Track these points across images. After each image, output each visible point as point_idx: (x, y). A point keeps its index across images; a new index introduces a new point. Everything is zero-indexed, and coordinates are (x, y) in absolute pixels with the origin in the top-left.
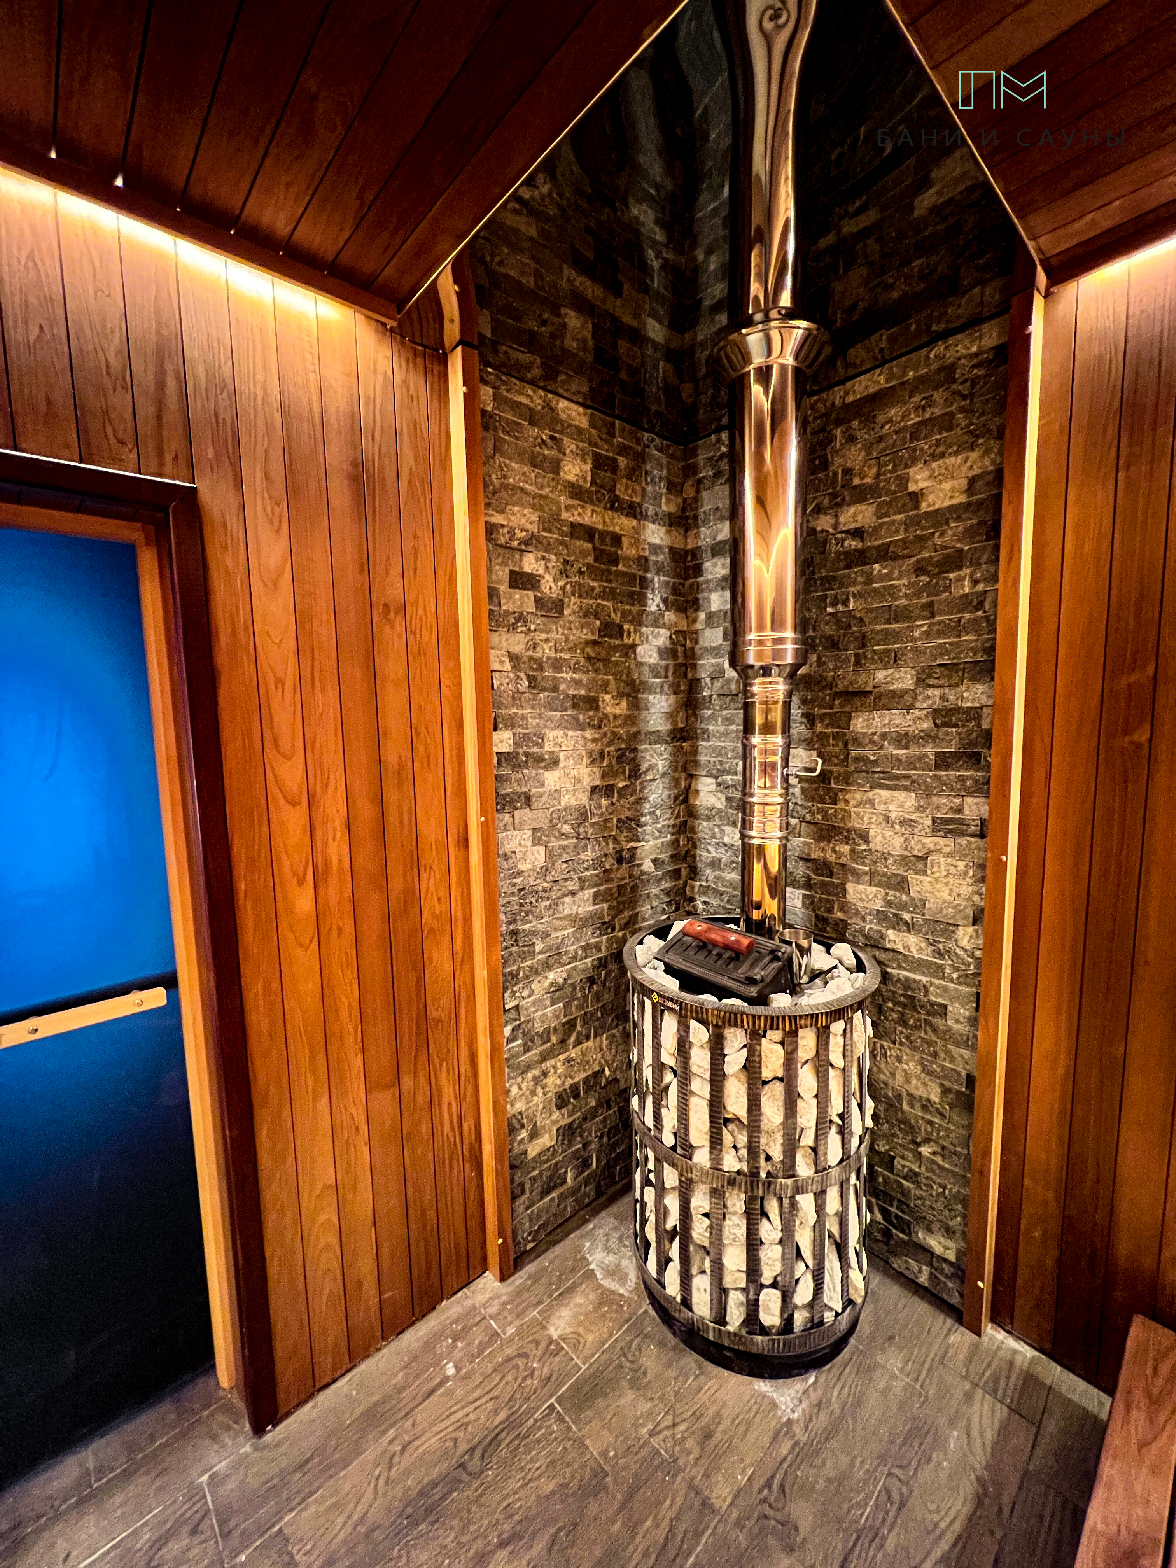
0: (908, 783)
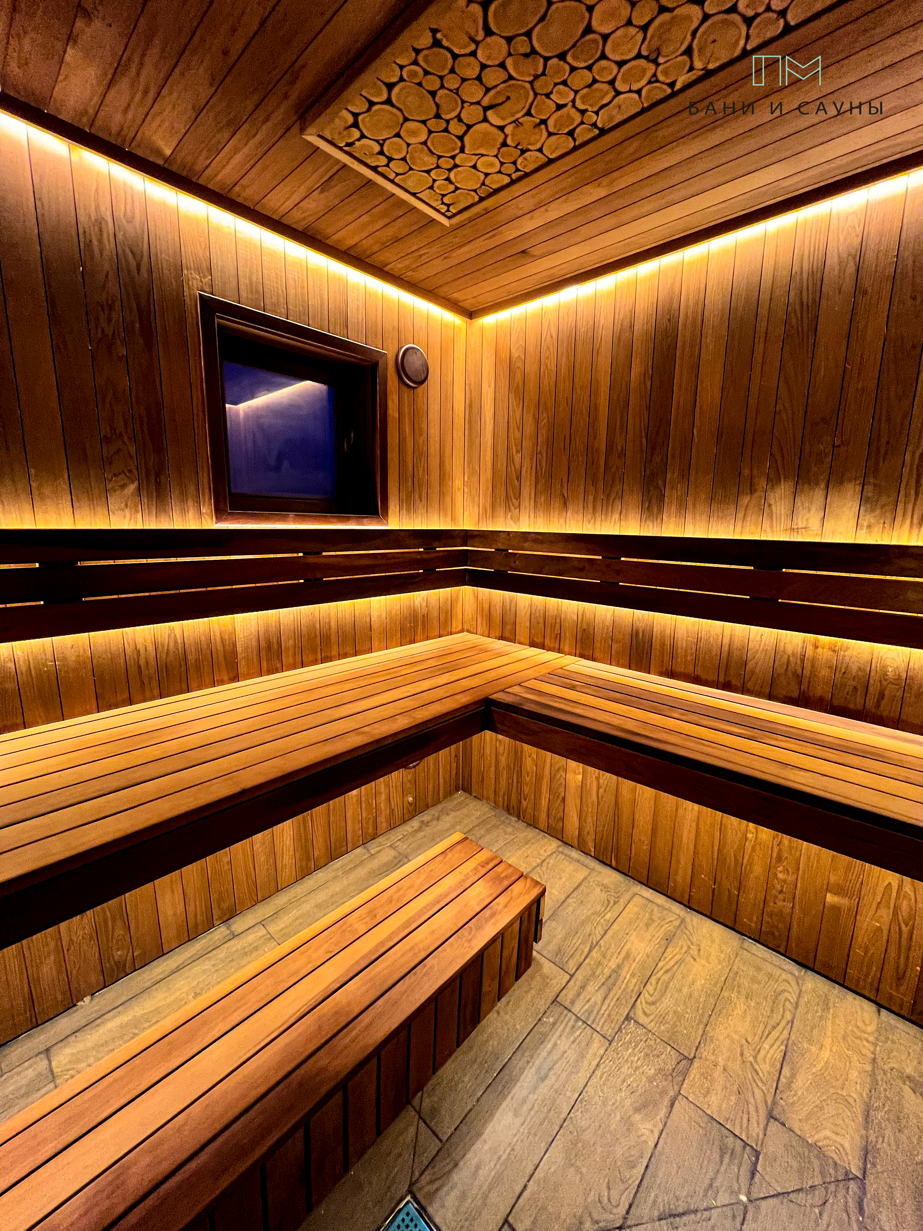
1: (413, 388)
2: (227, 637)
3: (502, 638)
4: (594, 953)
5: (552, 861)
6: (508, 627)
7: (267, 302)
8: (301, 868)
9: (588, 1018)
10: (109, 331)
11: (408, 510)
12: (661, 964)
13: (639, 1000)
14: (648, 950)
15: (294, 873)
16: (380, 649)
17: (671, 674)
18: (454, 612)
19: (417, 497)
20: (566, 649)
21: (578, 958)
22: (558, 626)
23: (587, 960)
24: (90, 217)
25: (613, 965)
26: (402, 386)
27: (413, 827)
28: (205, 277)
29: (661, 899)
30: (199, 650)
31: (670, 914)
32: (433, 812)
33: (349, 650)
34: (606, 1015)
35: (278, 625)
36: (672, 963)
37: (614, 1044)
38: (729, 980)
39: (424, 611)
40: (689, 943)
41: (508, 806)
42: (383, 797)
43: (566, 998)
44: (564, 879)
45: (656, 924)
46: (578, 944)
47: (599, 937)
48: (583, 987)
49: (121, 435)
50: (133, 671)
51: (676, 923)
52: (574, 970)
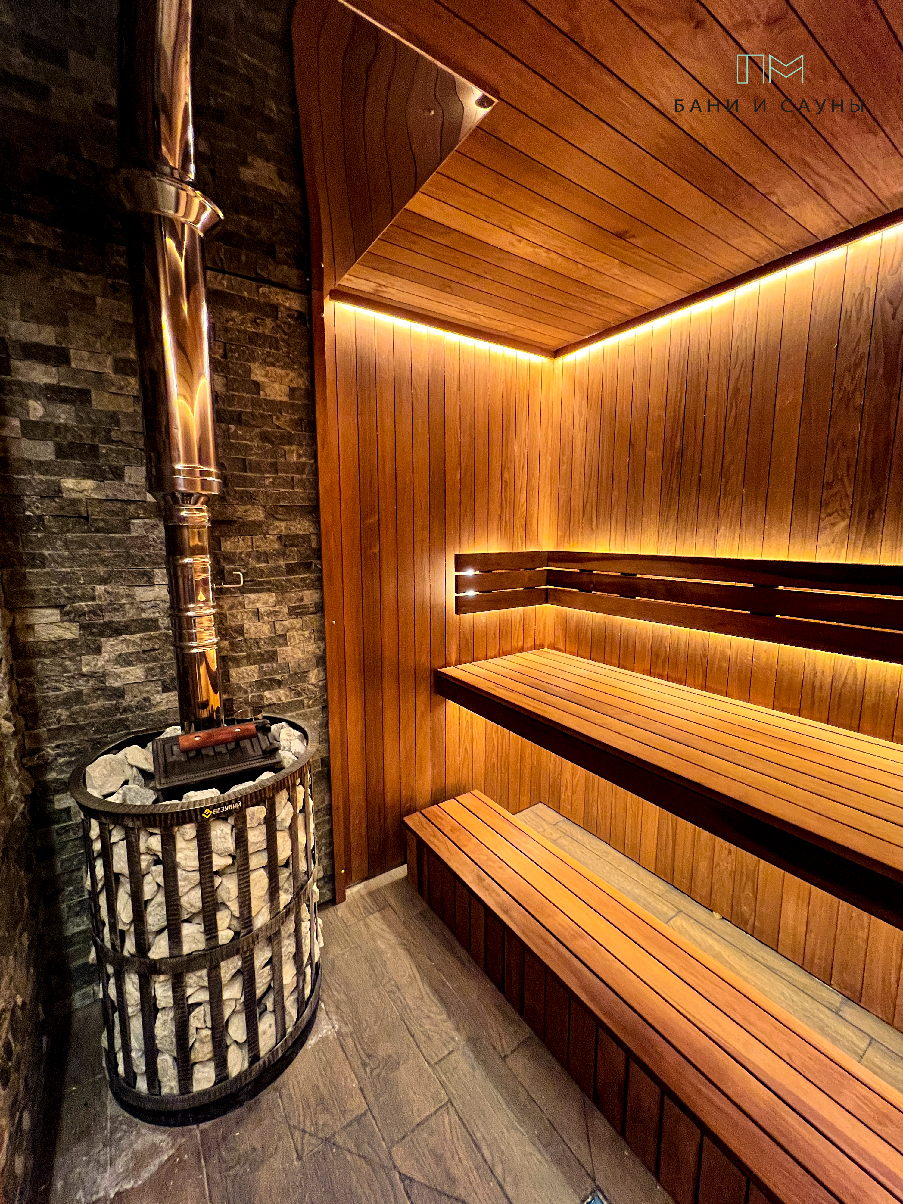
0: (269, 586)
10: (851, 388)
30: (881, 695)
49: (842, 478)
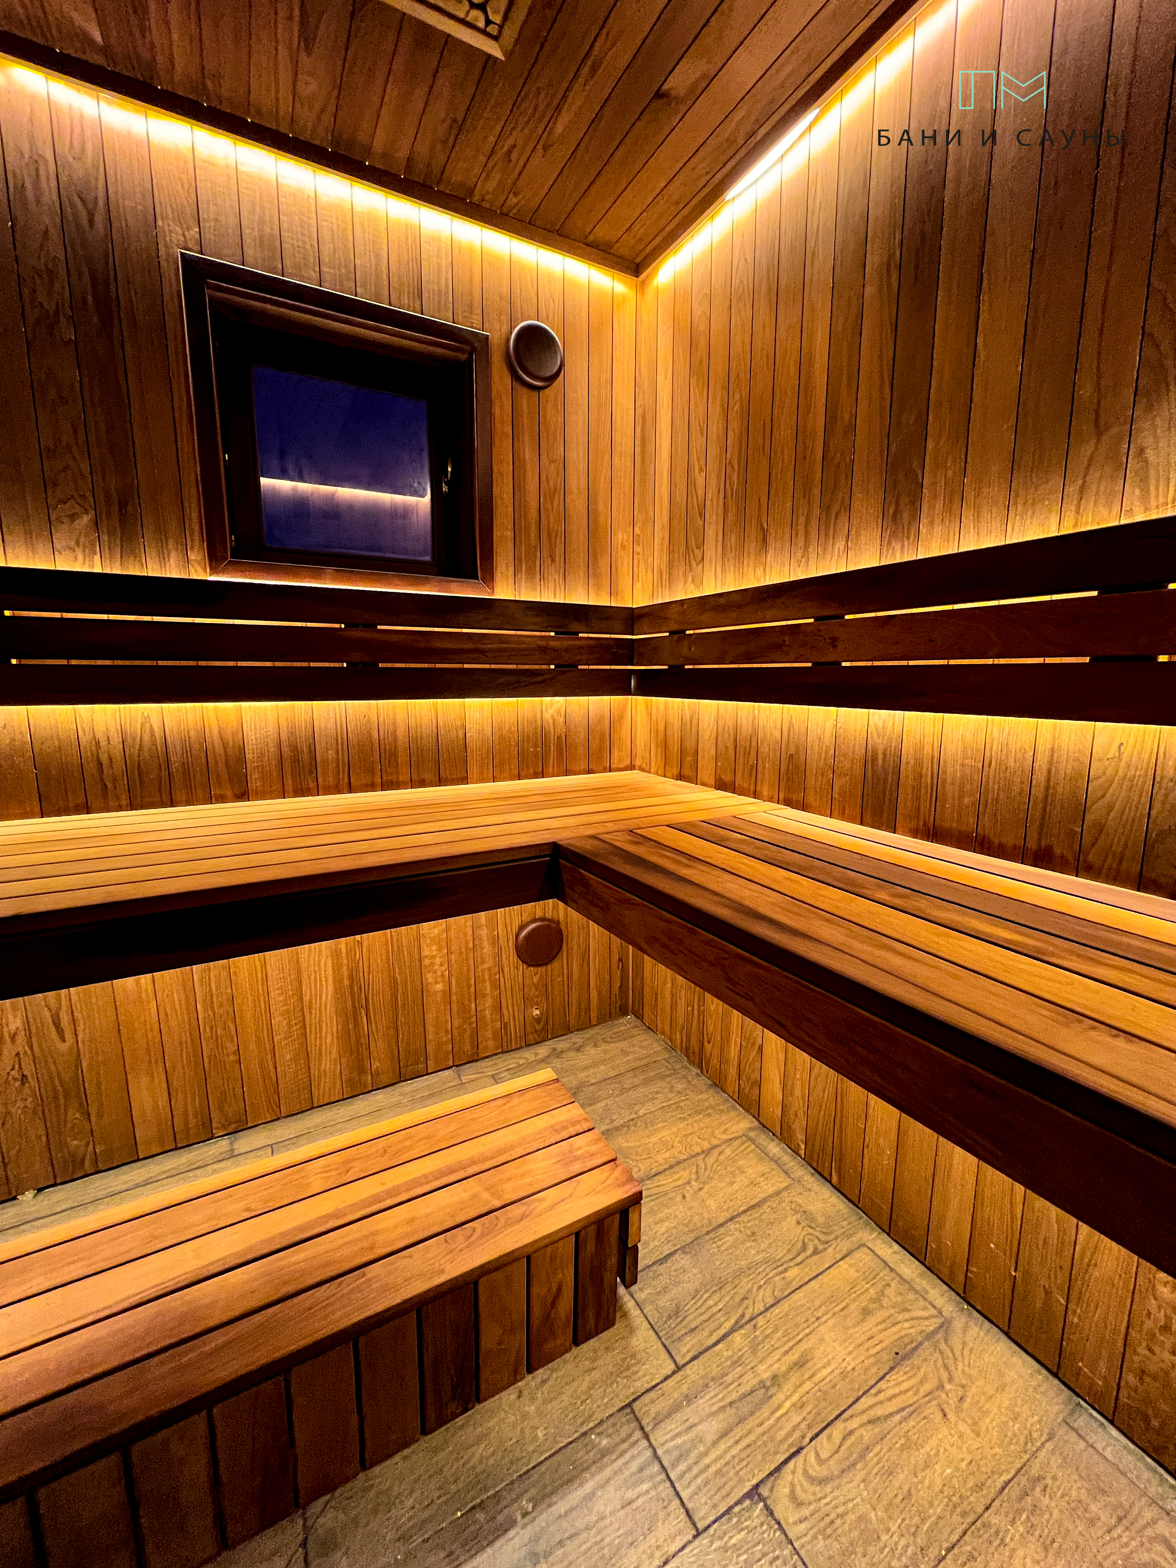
1: (539, 389)
2: (230, 737)
3: (680, 777)
4: (737, 1337)
5: (728, 1151)
6: (689, 759)
7: (288, 262)
8: (350, 1080)
9: (674, 1466)
10: (50, 307)
11: (530, 573)
12: (865, 1402)
13: (791, 1464)
14: (850, 1363)
15: (338, 1085)
16: (482, 780)
17: (935, 834)
18: (615, 737)
19: (545, 554)
20: (765, 792)
21: (704, 1338)
22: (753, 754)
23: (720, 1346)
24: (22, 154)
25: (764, 1372)
26: (518, 386)
27: (536, 1054)
28: (188, 229)
29: (910, 1268)
30: (187, 747)
31: (922, 1303)
32: (576, 1038)
33: (428, 776)
34: (713, 1469)
35: (310, 727)
36: (890, 1407)
37: (704, 1540)
38: (1014, 1491)
39: (561, 729)
40: (945, 1376)
41: (687, 1049)
42: (489, 1002)
43: (648, 1409)
44: (736, 1186)
45: (884, 1314)
46: (715, 1309)
47: (760, 1307)
48: (689, 1399)
49: (68, 447)
50: (91, 768)
51: (931, 1325)
52: (688, 1358)
